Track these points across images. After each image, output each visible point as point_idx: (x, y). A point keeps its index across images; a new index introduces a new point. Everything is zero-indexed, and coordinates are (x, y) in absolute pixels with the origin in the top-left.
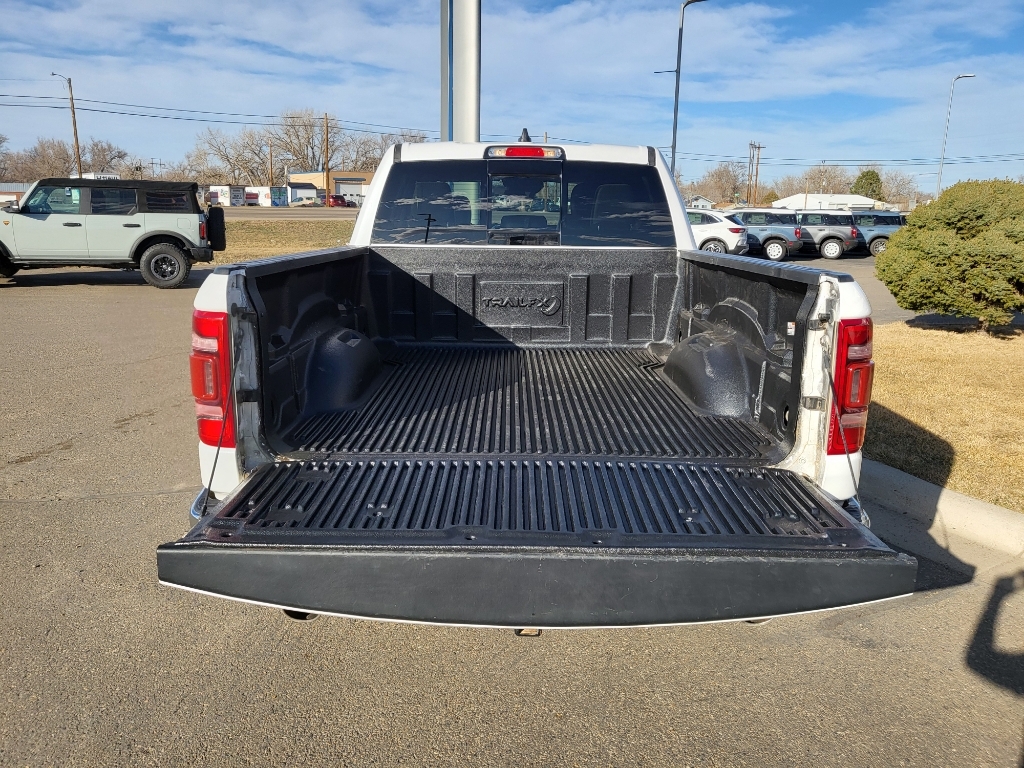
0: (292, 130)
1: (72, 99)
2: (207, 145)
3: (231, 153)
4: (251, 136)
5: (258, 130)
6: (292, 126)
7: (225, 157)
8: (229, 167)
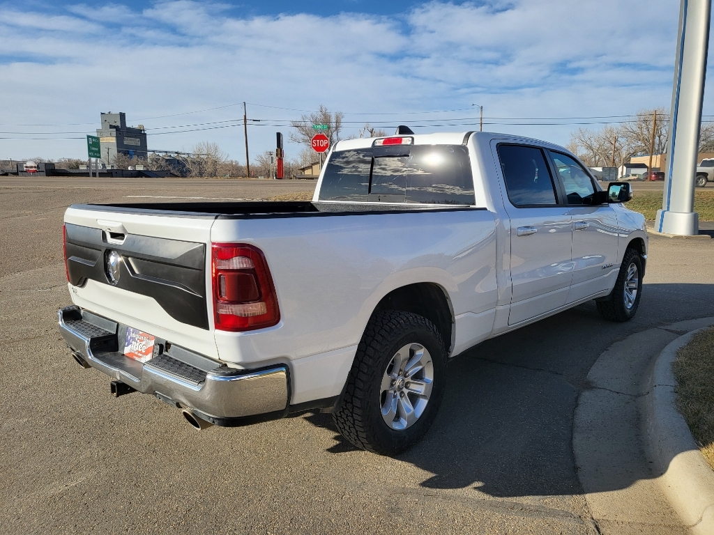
0: (644, 125)
1: (481, 119)
2: (577, 140)
3: (595, 145)
4: (611, 131)
5: (616, 126)
6: (645, 121)
7: (590, 147)
8: (592, 154)
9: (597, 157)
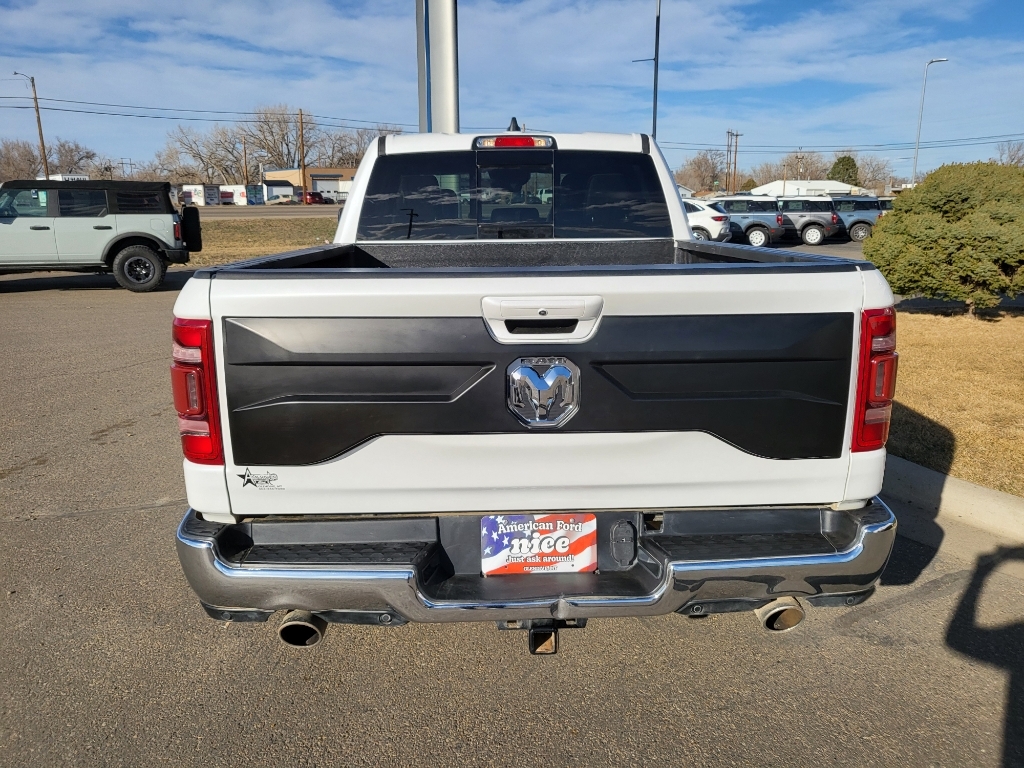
0: (265, 127)
1: (36, 99)
2: (179, 144)
3: (204, 152)
4: (224, 133)
5: (231, 127)
6: (266, 122)
7: (197, 156)
8: (202, 165)
9: (210, 171)
